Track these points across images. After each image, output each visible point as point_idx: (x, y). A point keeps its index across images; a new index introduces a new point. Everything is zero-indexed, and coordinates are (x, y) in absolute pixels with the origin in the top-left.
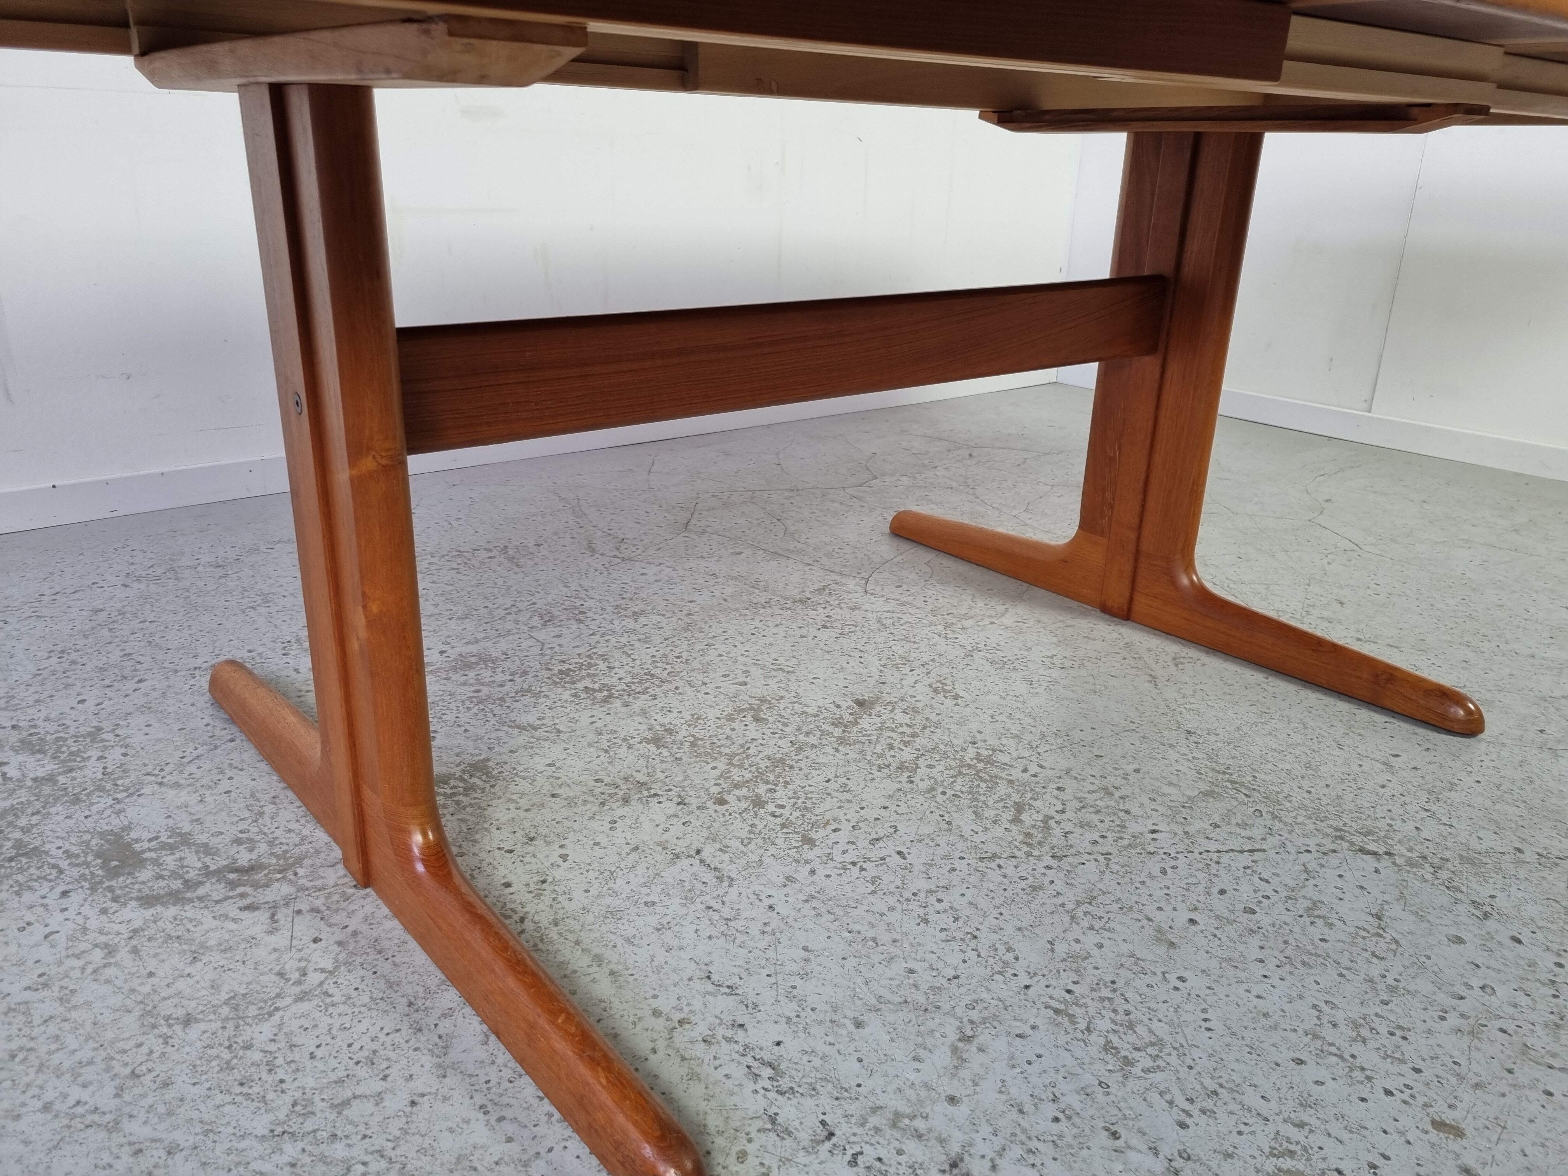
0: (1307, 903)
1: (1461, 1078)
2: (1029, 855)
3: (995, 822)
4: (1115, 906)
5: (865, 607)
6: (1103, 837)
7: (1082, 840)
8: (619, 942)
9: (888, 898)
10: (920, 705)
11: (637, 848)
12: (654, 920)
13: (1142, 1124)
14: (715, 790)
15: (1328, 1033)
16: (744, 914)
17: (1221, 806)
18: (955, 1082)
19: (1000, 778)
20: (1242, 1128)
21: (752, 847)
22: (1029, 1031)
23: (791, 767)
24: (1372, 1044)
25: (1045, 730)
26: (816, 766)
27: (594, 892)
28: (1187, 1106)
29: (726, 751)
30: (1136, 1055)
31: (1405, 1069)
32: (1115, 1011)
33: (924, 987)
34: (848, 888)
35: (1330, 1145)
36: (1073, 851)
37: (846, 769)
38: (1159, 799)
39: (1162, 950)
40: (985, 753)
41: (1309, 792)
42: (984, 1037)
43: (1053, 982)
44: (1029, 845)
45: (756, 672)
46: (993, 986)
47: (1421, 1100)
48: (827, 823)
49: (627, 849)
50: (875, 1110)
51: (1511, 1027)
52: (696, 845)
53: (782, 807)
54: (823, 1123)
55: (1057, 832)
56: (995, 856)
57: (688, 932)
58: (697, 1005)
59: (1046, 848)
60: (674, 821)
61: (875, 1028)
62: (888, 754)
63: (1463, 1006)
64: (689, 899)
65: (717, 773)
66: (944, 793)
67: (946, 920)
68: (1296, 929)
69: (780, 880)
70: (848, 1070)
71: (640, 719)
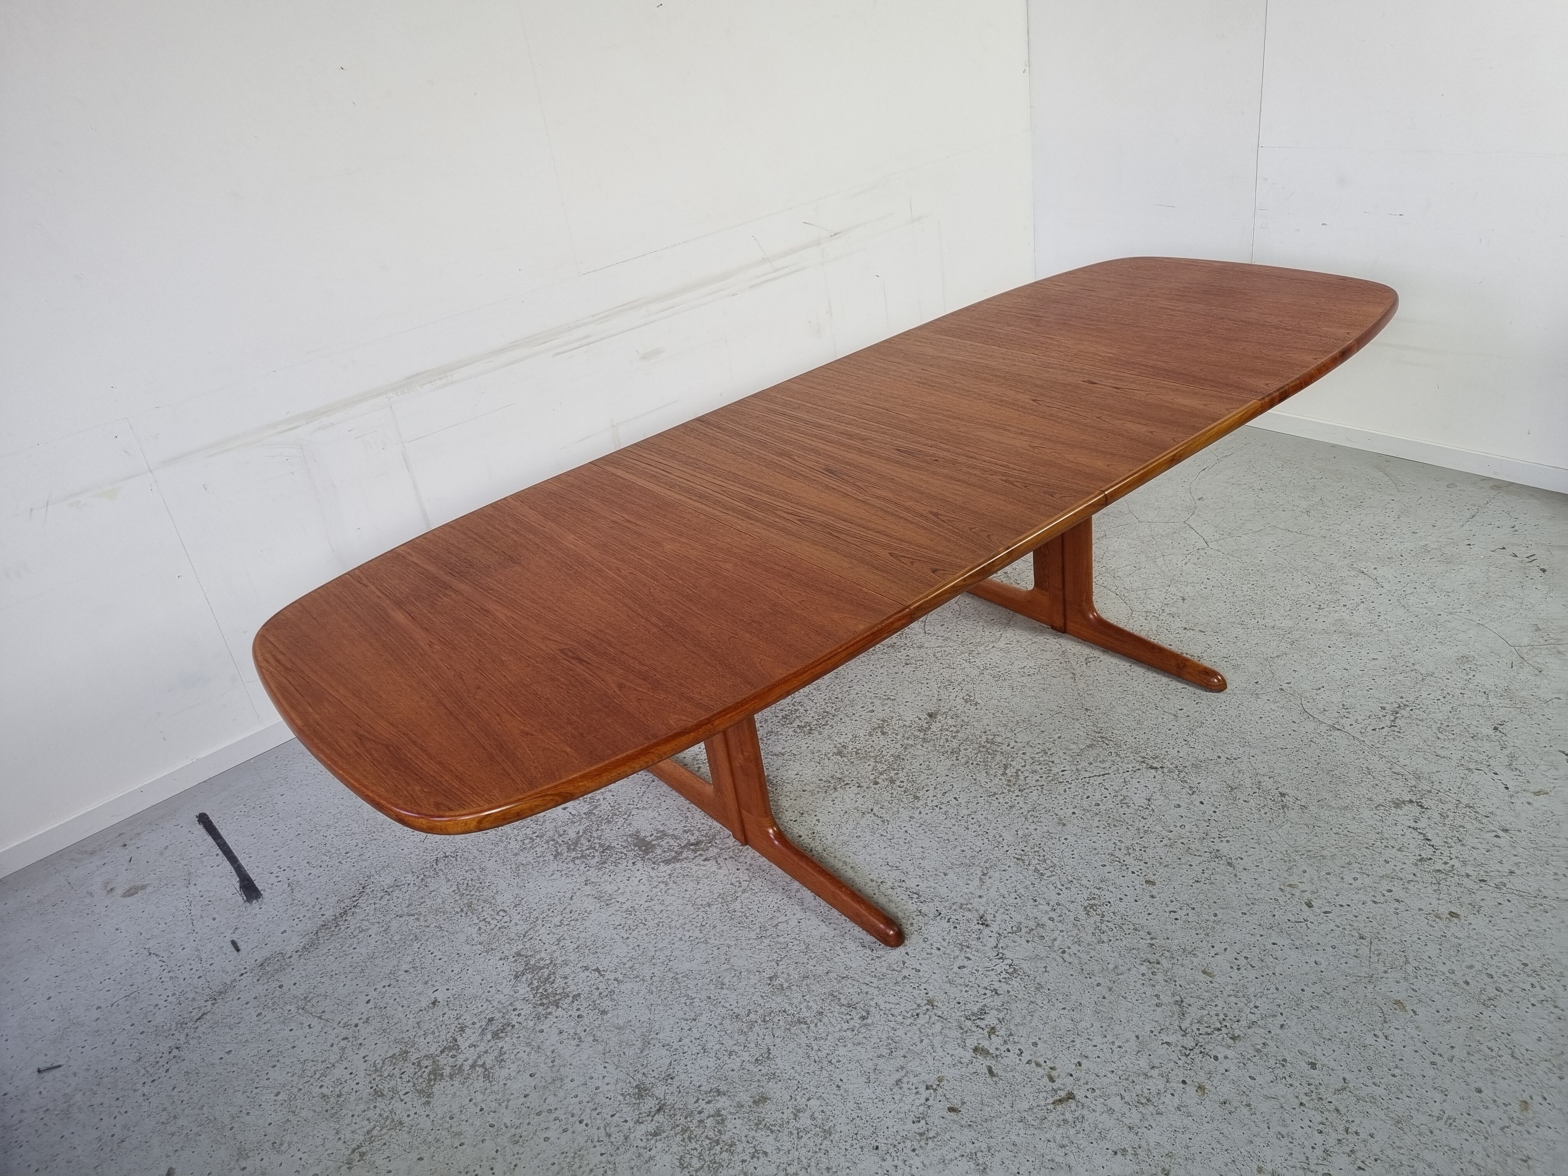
0: (1122, 798)
1: (1161, 863)
2: (1009, 791)
3: (995, 776)
4: (1044, 810)
5: (926, 645)
6: (1041, 777)
7: (1032, 780)
8: (851, 854)
9: (952, 820)
10: (959, 712)
11: (846, 812)
12: (861, 843)
13: (1045, 895)
14: (872, 777)
15: (1117, 853)
16: (896, 836)
17: (1094, 752)
18: (981, 890)
19: (998, 751)
20: (1079, 892)
21: (893, 804)
22: (1007, 868)
23: (903, 759)
24: (1132, 855)
25: (1018, 719)
26: (914, 757)
27: (835, 835)
28: (1061, 887)
29: (872, 754)
30: (1045, 871)
31: (1142, 863)
32: (1039, 856)
33: (968, 857)
34: (936, 818)
35: (1108, 894)
36: (1028, 786)
37: (928, 757)
38: (1068, 752)
39: (1060, 827)
40: (990, 737)
41: (1135, 738)
42: (991, 873)
43: (1017, 848)
44: (1009, 786)
45: (877, 702)
46: (995, 853)
47: (1144, 874)
48: (923, 787)
49: (842, 813)
50: (954, 903)
51: (1186, 841)
52: (870, 807)
53: (903, 782)
55: (1022, 777)
56: (995, 794)
57: (876, 847)
58: (886, 875)
59: (1017, 786)
60: (858, 796)
61: (951, 875)
62: (947, 744)
63: (1171, 835)
64: (873, 832)
65: (871, 768)
66: (972, 764)
67: (976, 827)
68: (1115, 810)
69: (908, 818)
70: (943, 891)
71: (828, 741)
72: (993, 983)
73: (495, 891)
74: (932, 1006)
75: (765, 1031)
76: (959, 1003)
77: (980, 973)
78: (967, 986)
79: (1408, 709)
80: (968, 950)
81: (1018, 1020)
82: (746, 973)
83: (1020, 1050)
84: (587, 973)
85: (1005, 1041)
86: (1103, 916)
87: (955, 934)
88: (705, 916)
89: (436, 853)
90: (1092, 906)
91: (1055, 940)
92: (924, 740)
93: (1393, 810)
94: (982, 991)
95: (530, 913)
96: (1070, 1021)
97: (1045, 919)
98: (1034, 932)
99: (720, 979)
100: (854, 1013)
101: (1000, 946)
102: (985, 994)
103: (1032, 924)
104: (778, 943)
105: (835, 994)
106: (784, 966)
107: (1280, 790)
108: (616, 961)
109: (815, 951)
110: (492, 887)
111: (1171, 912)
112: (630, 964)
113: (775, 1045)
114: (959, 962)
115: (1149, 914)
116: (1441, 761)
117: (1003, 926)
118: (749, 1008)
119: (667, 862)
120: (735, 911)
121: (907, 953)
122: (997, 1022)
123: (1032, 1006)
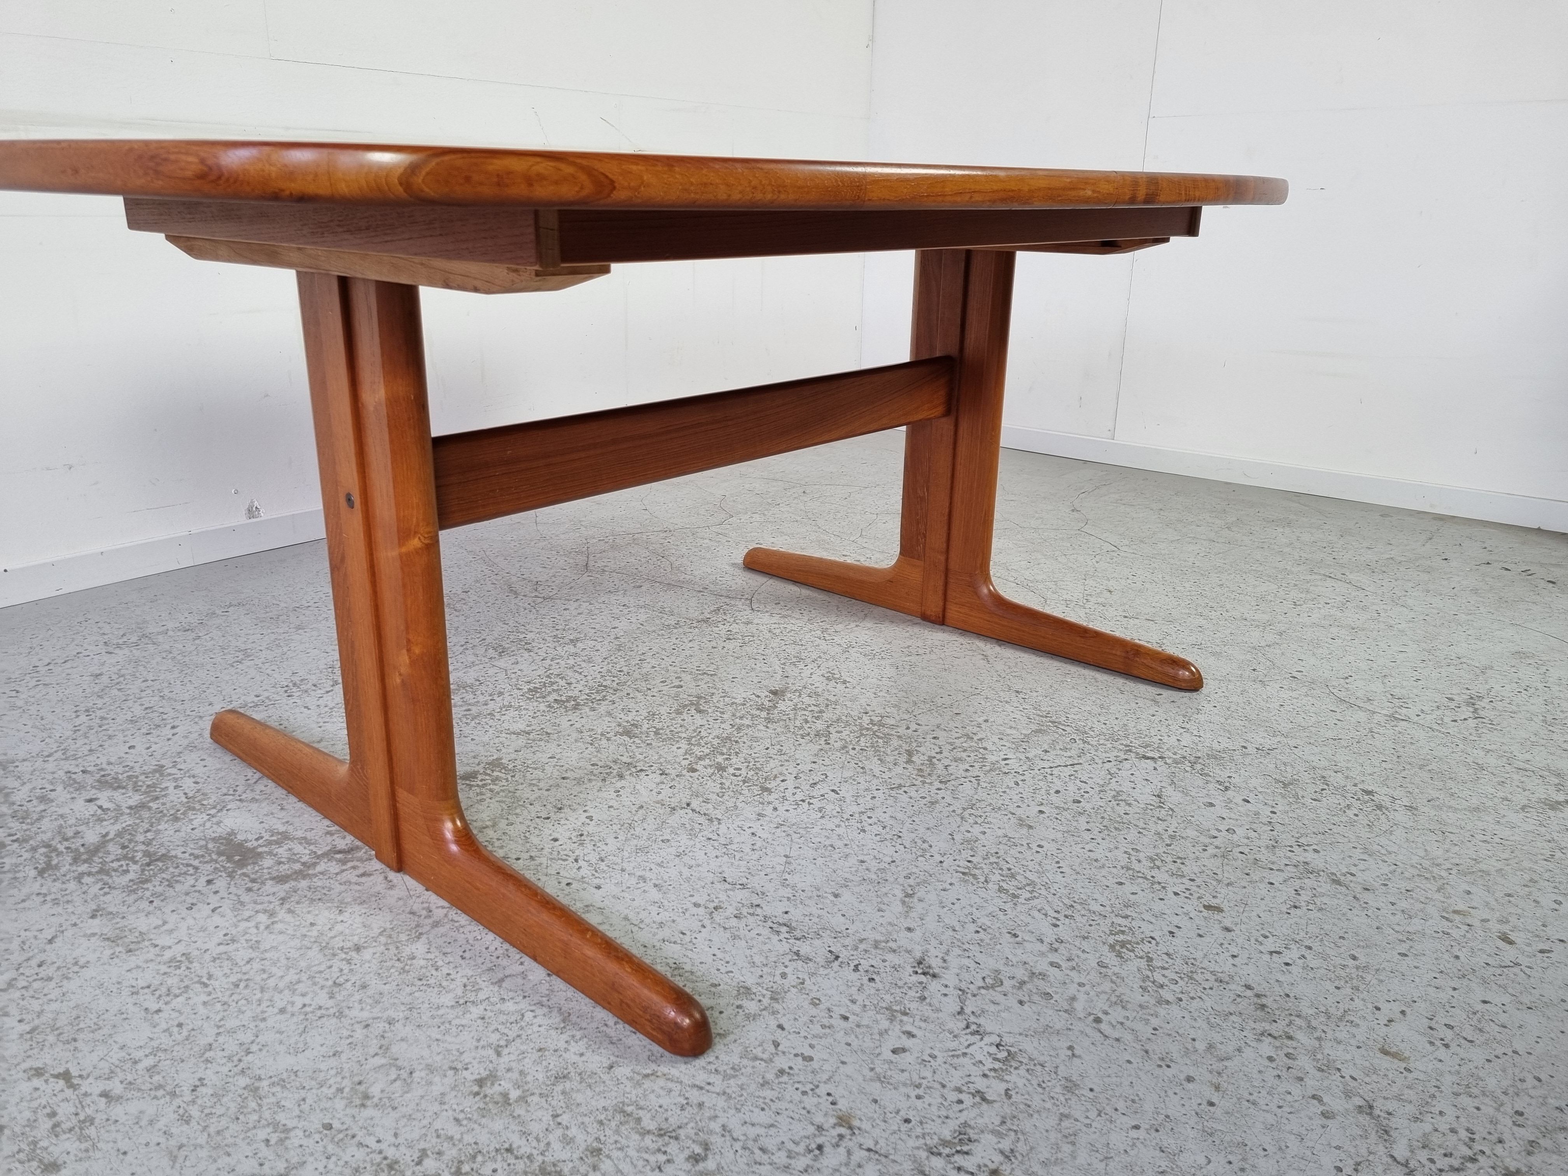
0: (1114, 793)
1: (1219, 881)
2: (924, 782)
3: (895, 764)
4: (989, 809)
5: (755, 621)
6: (972, 766)
7: (958, 770)
8: (653, 866)
9: (834, 820)
10: (819, 690)
11: (642, 807)
12: (673, 851)
13: (1030, 928)
14: (685, 763)
15: (1136, 866)
16: (735, 841)
17: (1047, 738)
18: (909, 920)
19: (892, 735)
20: (1092, 923)
21: (726, 797)
22: (948, 887)
23: (737, 742)
24: (1163, 869)
25: (915, 699)
26: (755, 739)
27: (621, 838)
28: (1056, 915)
29: (683, 735)
30: (1020, 892)
31: (1185, 880)
32: (1001, 869)
33: (874, 869)
34: (804, 817)
35: (1144, 925)
36: (953, 777)
37: (778, 739)
38: (1005, 738)
39: (1024, 831)
40: (876, 719)
41: (1105, 724)
42: (921, 893)
43: (958, 857)
44: (922, 776)
45: (687, 677)
46: (918, 864)
47: (1196, 895)
48: (776, 777)
49: (634, 808)
50: (861, 941)
51: (1246, 851)
52: (685, 800)
53: (739, 769)
54: (830, 951)
55: (940, 766)
56: (900, 786)
57: (700, 855)
58: (723, 897)
60: (662, 786)
61: (847, 896)
62: (806, 726)
63: (1217, 842)
64: (692, 835)
65: (682, 751)
67: (878, 829)
68: (1109, 809)
69: (754, 816)
70: (838, 922)
71: (608, 719)
72: (972, 1079)
74: (851, 1128)
76: (907, 1121)
77: (940, 1060)
78: (918, 1086)
79: (1486, 701)
80: (905, 1018)
81: (1044, 1153)
82: (423, 1074)
84: (37, 1082)
86: (1150, 960)
87: (873, 991)
88: (346, 968)
90: (1123, 944)
91: (1073, 999)
92: (768, 720)
94: (953, 1096)
96: (1158, 1153)
97: (1042, 965)
98: (1029, 986)
99: (362, 1088)
100: (673, 1148)
101: (968, 1010)
102: (960, 1102)
103: (1021, 973)
104: (501, 1012)
105: (629, 1109)
106: (513, 1057)
107: (1361, 786)
108: (116, 1055)
109: (584, 1025)
111: (1271, 953)
112: (148, 1062)
114: (895, 1039)
115: (1234, 956)
117: (966, 976)
118: (422, 1145)
119: (281, 879)
120: (414, 958)
121: (781, 1027)
122: (998, 1158)
123: (1066, 1123)
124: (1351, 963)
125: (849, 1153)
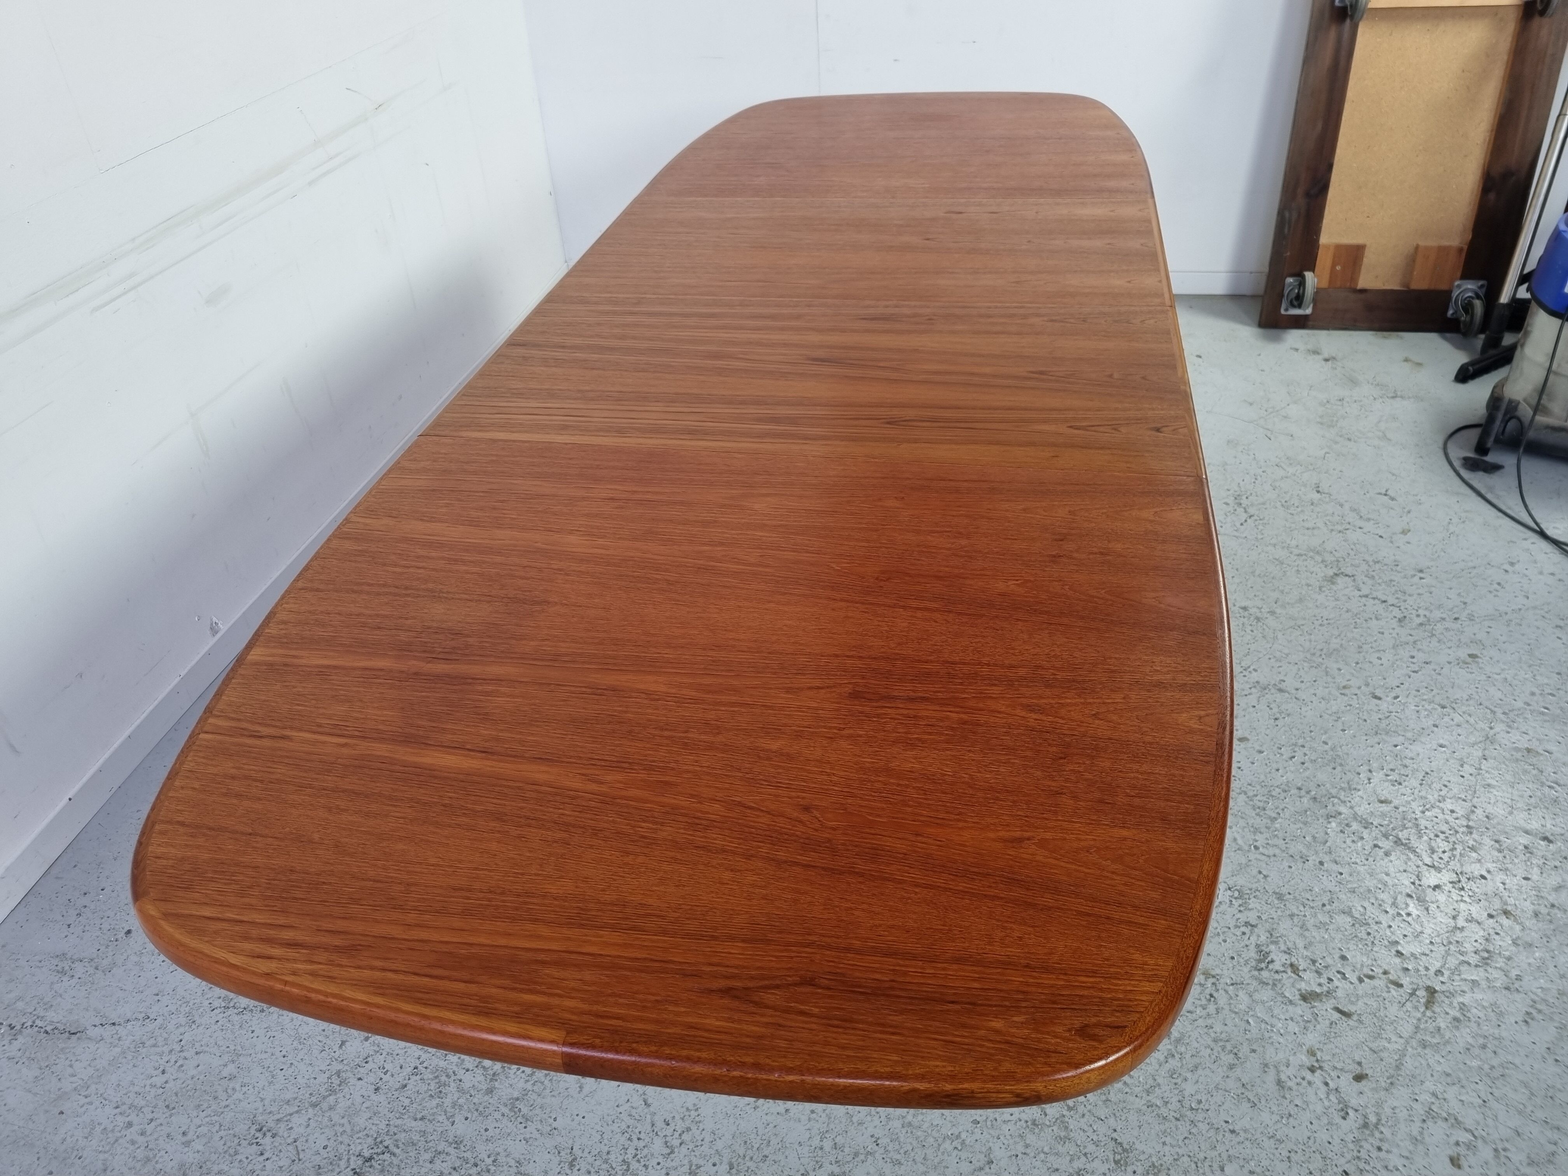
73: (513, 1163)
74: (1214, 977)
75: (1085, 1120)
79: (1244, 497)
81: (1301, 942)
83: (1338, 972)
85: (1317, 972)
89: (343, 1164)
93: (1333, 587)
95: (606, 1161)
107: (1238, 605)
110: (502, 1159)
112: (828, 1145)
113: (1115, 1131)
115: (1278, 770)
116: (1316, 532)
122: (1287, 957)
123: (1296, 919)
124: (1326, 747)
125: (1226, 991)
